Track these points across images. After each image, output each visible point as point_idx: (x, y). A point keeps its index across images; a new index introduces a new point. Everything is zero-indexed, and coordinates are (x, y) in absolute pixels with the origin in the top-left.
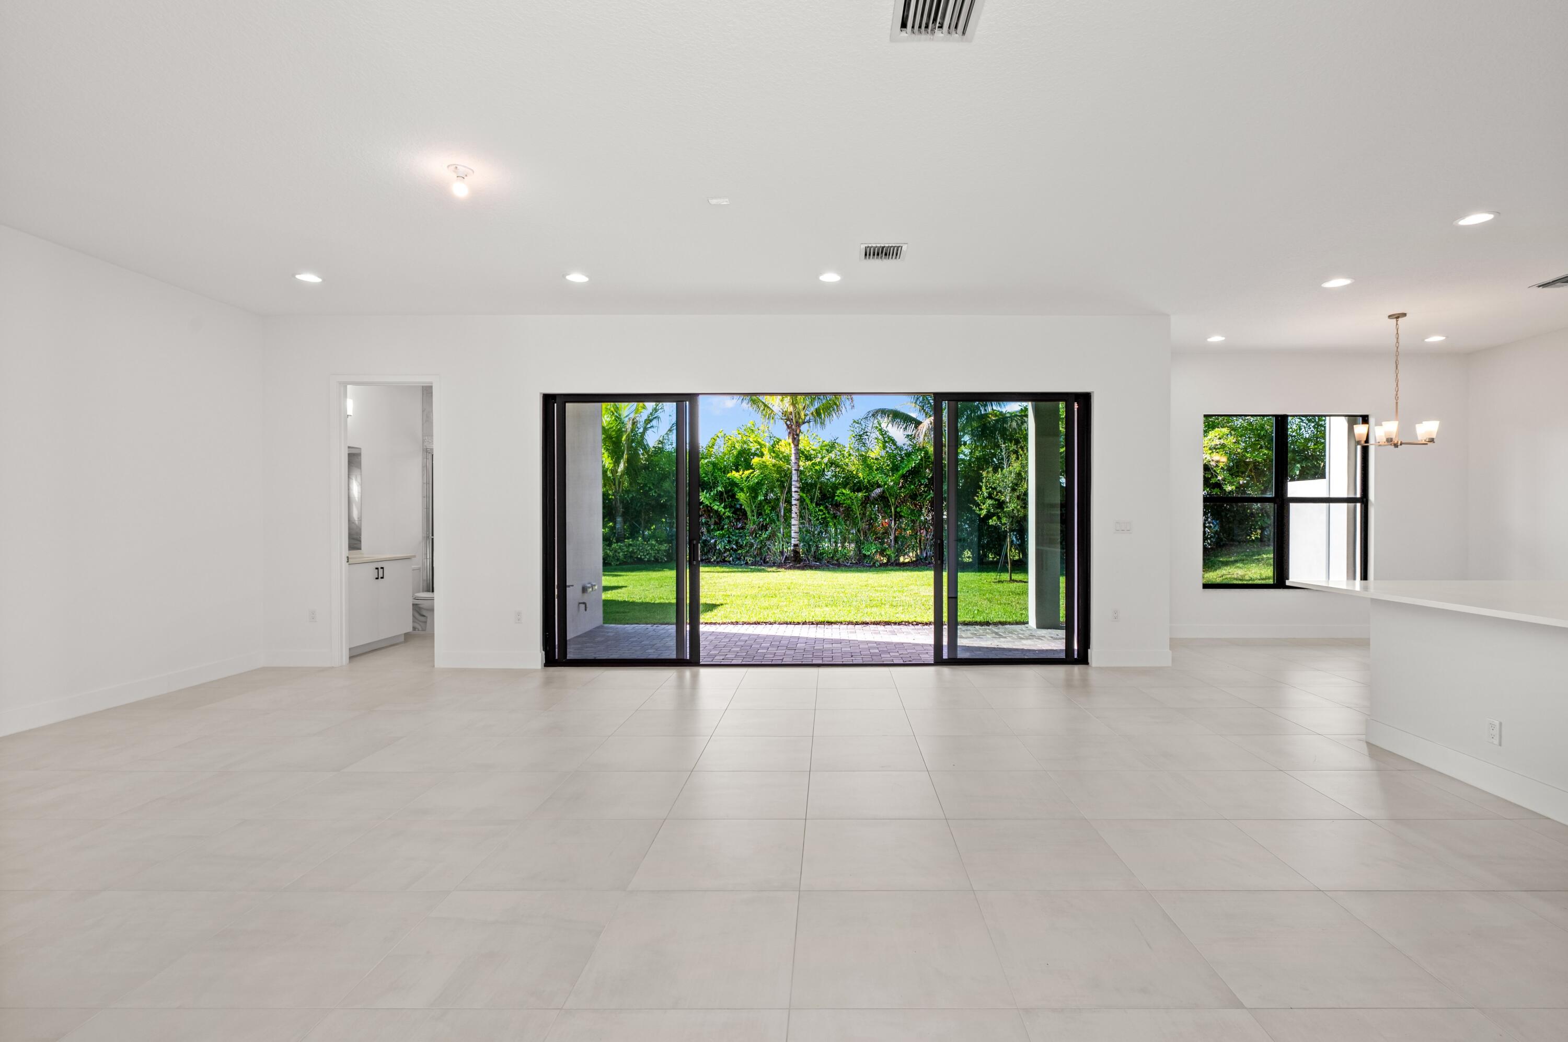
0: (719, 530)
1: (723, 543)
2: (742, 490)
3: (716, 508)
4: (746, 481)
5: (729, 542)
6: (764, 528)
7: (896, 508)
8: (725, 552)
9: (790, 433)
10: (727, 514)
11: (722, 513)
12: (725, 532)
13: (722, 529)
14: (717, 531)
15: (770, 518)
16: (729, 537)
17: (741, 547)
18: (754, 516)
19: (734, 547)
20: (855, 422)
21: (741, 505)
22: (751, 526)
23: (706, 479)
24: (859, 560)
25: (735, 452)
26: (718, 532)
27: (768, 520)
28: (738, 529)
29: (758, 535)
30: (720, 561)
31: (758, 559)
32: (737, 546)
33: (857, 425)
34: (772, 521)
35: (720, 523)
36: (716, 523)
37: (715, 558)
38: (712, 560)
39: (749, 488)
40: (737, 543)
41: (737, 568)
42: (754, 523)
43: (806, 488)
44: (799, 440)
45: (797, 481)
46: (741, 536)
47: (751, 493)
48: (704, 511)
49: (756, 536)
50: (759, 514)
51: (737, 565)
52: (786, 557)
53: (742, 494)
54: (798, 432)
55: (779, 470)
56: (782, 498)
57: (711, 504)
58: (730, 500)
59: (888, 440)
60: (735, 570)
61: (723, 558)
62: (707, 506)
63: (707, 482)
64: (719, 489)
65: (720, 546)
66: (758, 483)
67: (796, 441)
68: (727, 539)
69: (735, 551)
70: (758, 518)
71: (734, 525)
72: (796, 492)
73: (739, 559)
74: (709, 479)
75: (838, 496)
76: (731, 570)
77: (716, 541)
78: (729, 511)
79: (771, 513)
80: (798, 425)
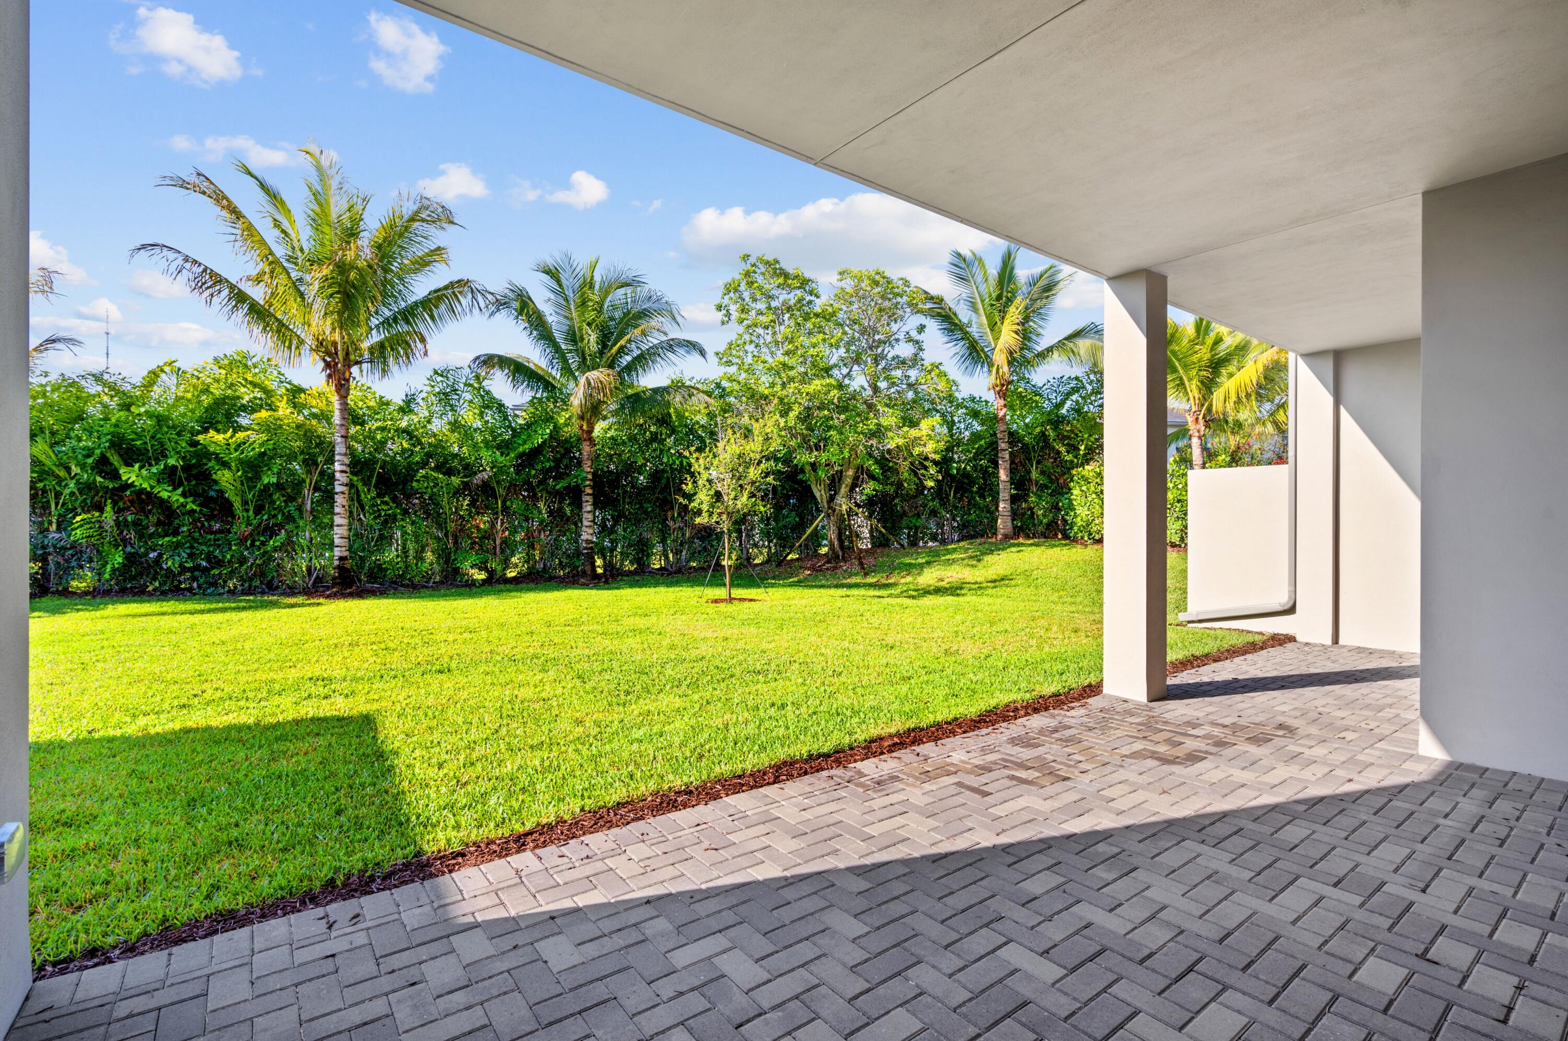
0: (166, 535)
1: (177, 558)
2: (225, 465)
3: (165, 495)
4: (236, 450)
5: (191, 555)
6: (271, 531)
7: (504, 502)
8: (180, 574)
9: (329, 376)
10: (191, 506)
11: (176, 505)
12: (183, 537)
13: (176, 533)
14: (164, 537)
15: (283, 514)
16: (192, 547)
17: (219, 563)
18: (247, 511)
19: (204, 563)
20: (436, 372)
21: (221, 492)
22: (241, 528)
23: (138, 443)
24: (446, 577)
25: (206, 400)
26: (167, 539)
27: (280, 517)
28: (212, 533)
29: (257, 543)
30: (170, 590)
31: (256, 583)
32: (209, 562)
33: (439, 379)
34: (290, 518)
35: (170, 524)
36: (159, 523)
37: (157, 584)
38: (150, 588)
39: (241, 462)
40: (208, 557)
41: (211, 602)
42: (249, 524)
43: (358, 466)
44: (348, 389)
45: (345, 454)
46: (219, 546)
47: (244, 472)
48: (132, 501)
49: (252, 544)
50: (258, 510)
51: (210, 595)
52: (318, 577)
53: (226, 472)
54: (347, 375)
55: (308, 435)
56: (308, 481)
57: (152, 487)
58: (194, 482)
59: (489, 403)
60: (213, 606)
61: (176, 583)
62: (142, 491)
63: (139, 449)
64: (171, 462)
65: (170, 563)
66: (262, 455)
67: (342, 388)
68: (188, 551)
69: (206, 570)
70: (256, 513)
71: (203, 525)
72: (342, 472)
73: (214, 584)
74: (145, 443)
75: (418, 481)
76: (202, 606)
77: (160, 555)
78: (193, 502)
79: (286, 506)
80: (348, 364)
